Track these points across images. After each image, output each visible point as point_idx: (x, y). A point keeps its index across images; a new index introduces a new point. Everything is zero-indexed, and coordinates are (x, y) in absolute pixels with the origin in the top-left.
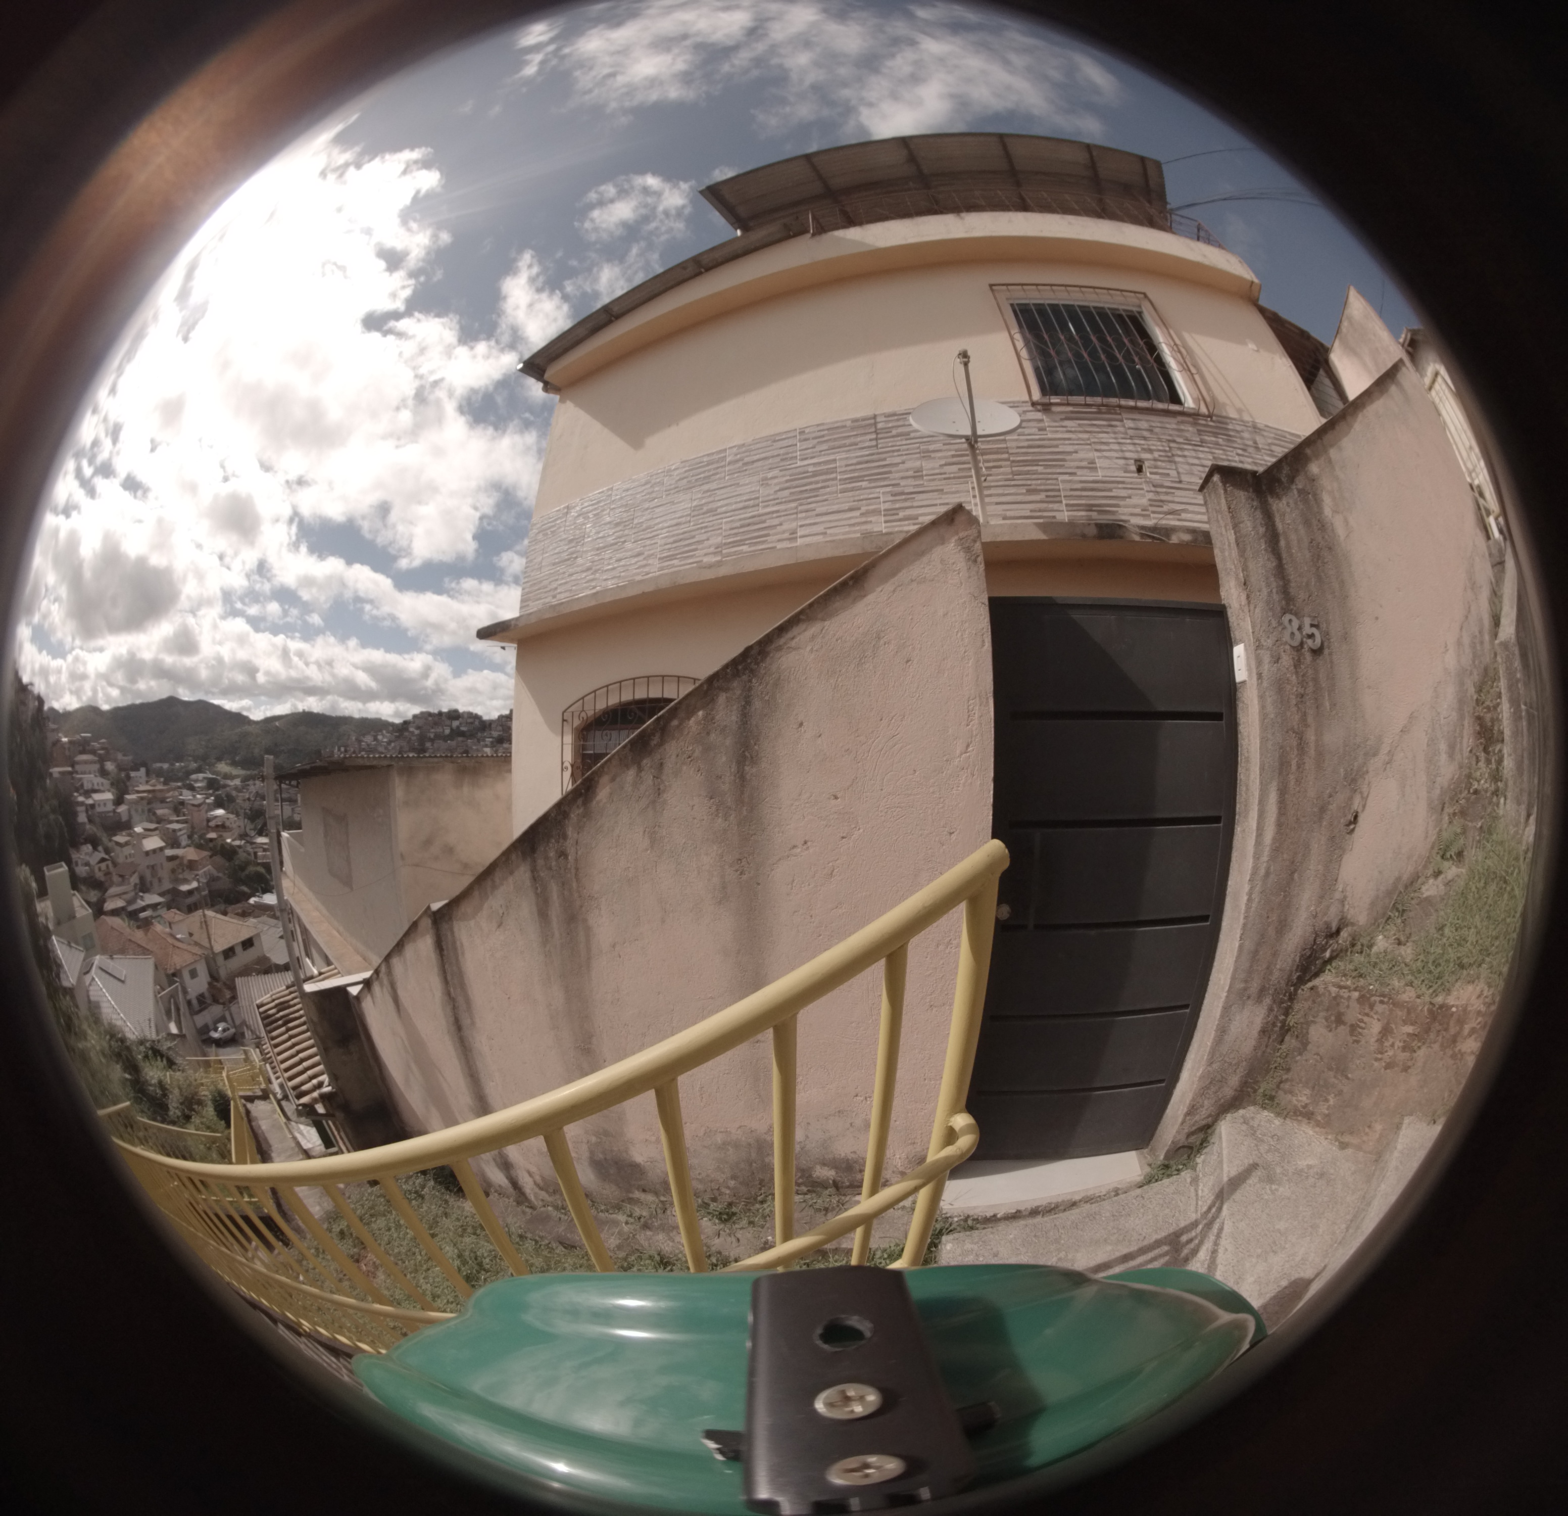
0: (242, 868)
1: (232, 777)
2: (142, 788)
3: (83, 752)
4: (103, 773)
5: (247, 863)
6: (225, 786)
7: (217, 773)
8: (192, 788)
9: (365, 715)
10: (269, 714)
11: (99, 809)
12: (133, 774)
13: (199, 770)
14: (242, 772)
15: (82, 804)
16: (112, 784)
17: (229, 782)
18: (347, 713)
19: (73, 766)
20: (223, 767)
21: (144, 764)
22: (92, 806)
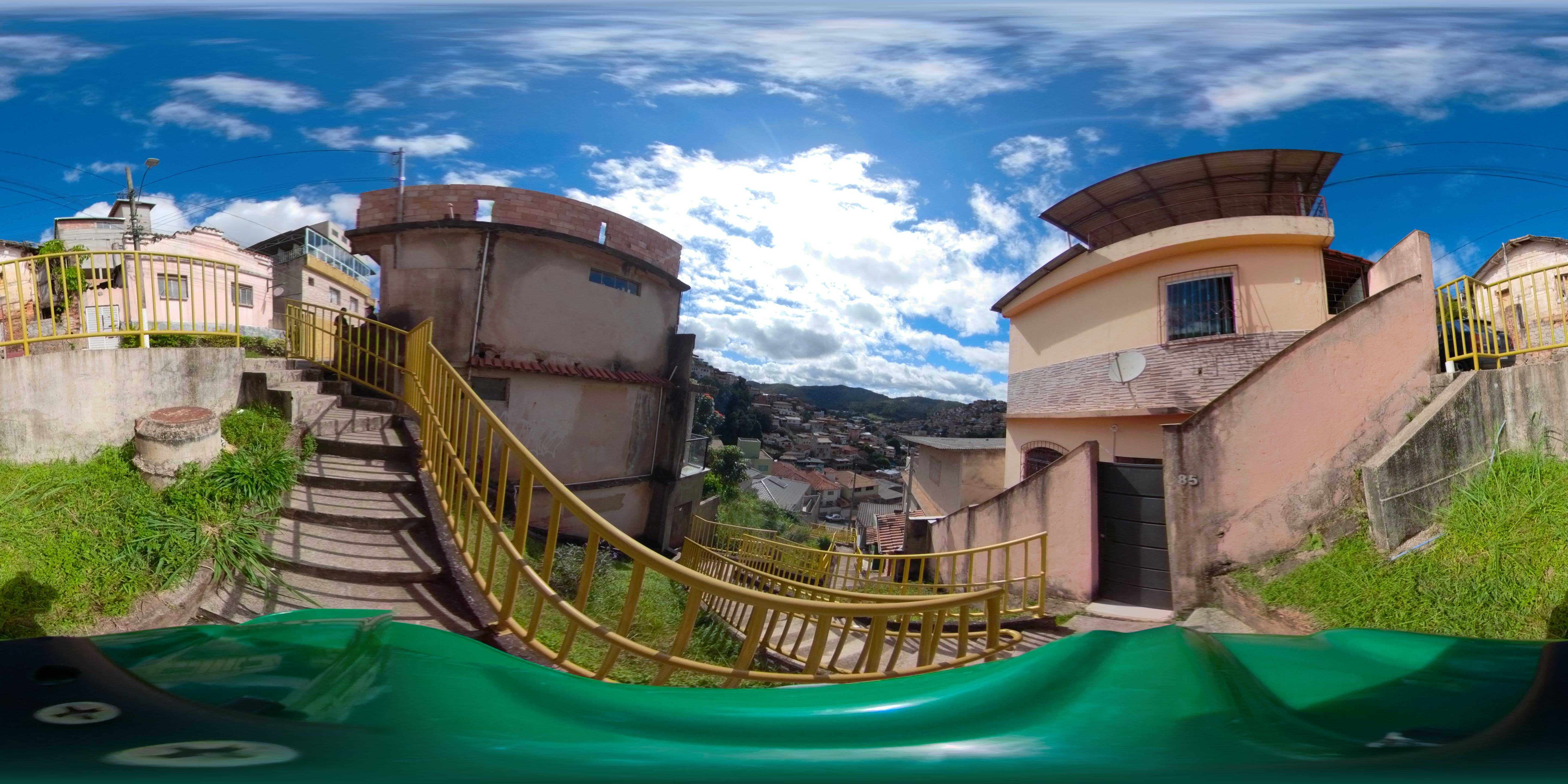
0: (876, 457)
1: (876, 420)
2: (820, 418)
3: (781, 401)
4: (794, 410)
5: (880, 456)
7: (868, 418)
8: (852, 422)
9: (949, 400)
10: (899, 396)
11: (789, 422)
12: (815, 412)
13: (857, 415)
14: (882, 419)
15: (778, 419)
16: (800, 414)
17: (874, 422)
18: (939, 398)
19: (770, 405)
20: (870, 415)
21: (823, 410)
22: (785, 421)
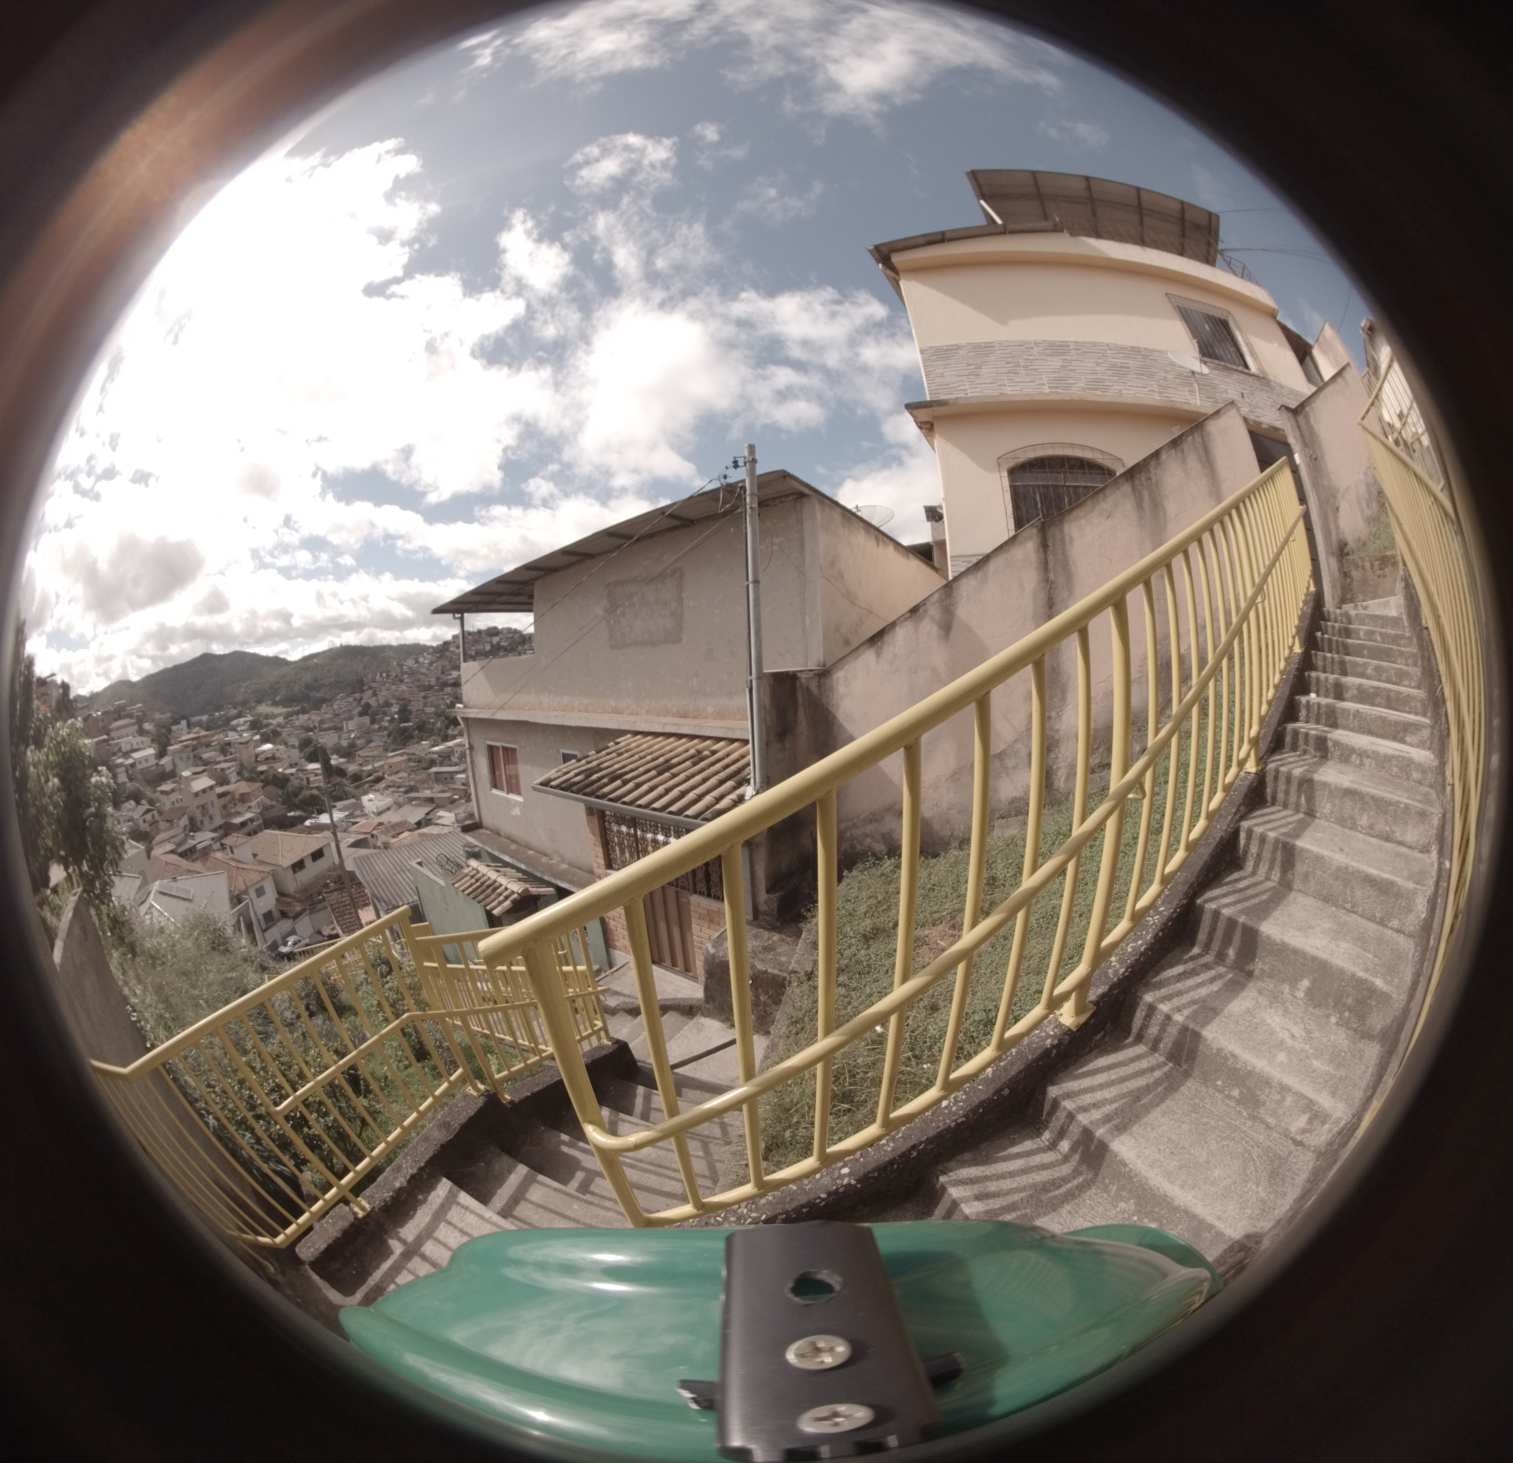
0: (296, 794)
1: (274, 716)
2: (184, 738)
3: (120, 718)
4: (142, 732)
5: (300, 789)
6: (268, 725)
7: (260, 715)
8: (235, 730)
9: (403, 642)
10: (306, 653)
11: (139, 767)
12: (174, 728)
13: (240, 715)
14: (285, 710)
15: (121, 765)
16: (153, 741)
17: (271, 721)
18: (385, 642)
19: (108, 734)
20: (263, 709)
21: (184, 717)
22: (133, 765)
